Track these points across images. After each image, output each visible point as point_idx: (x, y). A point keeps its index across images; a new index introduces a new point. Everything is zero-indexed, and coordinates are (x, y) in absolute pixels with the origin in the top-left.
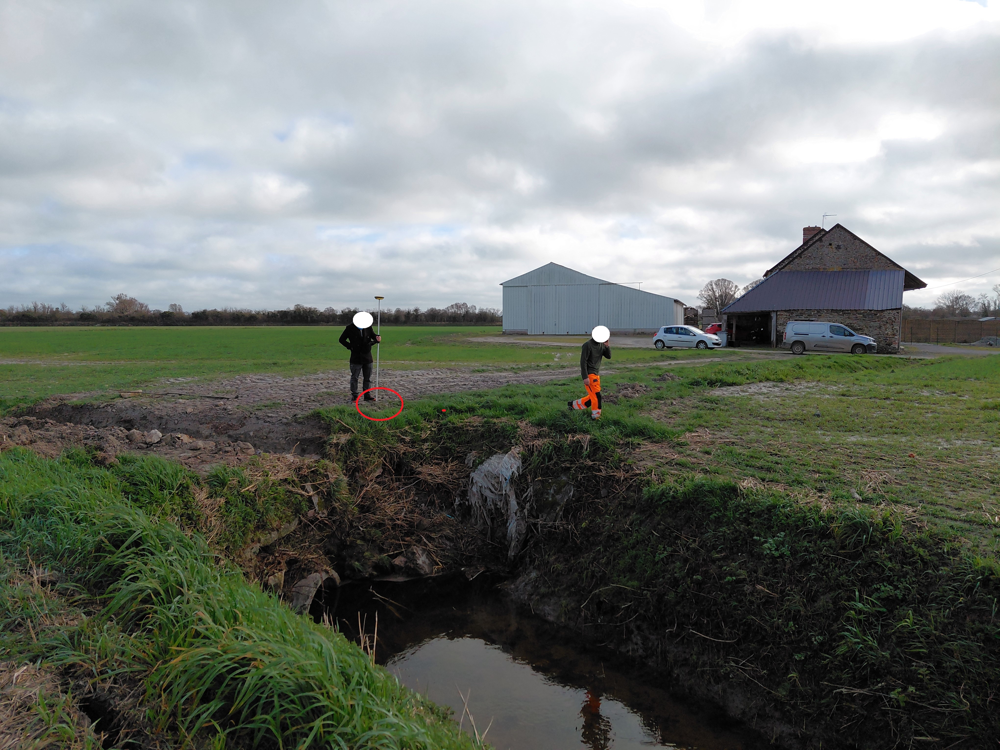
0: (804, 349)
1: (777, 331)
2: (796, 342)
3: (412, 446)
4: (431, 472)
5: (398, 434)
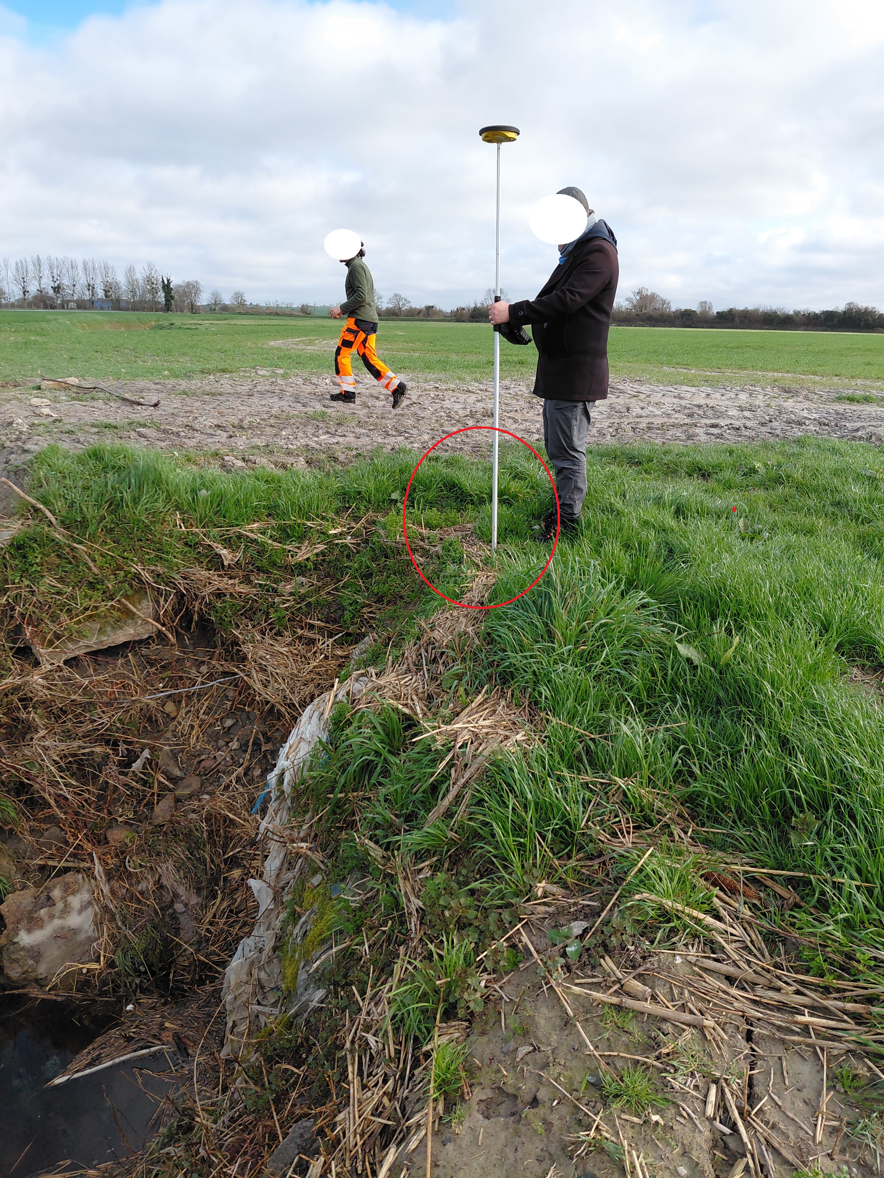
3: (247, 580)
4: (271, 664)
5: (208, 542)
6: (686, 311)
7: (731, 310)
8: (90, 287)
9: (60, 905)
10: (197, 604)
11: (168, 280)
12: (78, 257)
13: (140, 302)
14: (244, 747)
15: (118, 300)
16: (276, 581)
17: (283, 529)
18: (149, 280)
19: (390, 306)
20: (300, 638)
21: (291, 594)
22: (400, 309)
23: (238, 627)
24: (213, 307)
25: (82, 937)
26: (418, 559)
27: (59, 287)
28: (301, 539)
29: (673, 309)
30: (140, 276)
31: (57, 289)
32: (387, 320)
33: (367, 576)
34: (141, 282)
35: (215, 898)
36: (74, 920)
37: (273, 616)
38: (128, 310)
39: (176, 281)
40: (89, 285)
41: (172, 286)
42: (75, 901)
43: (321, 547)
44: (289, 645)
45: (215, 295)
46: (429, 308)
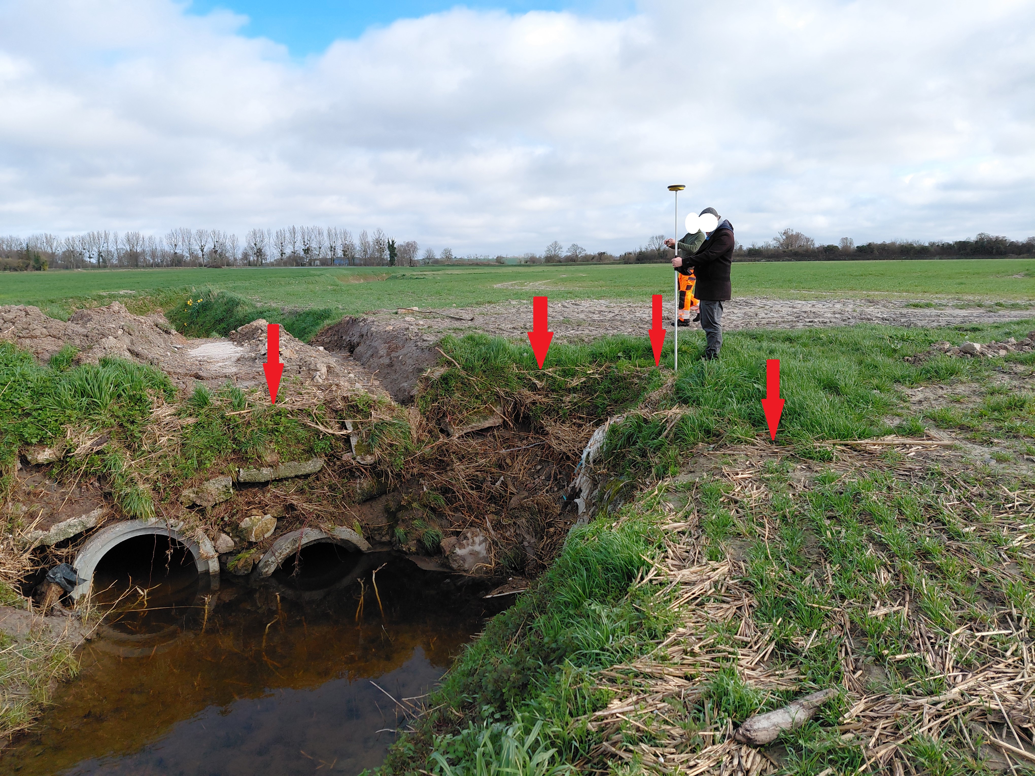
3: (546, 396)
4: (561, 435)
5: (529, 377)
6: (828, 246)
7: (870, 245)
8: (332, 249)
9: (471, 540)
10: (523, 408)
11: (393, 242)
12: (323, 226)
13: (370, 259)
14: (548, 478)
15: (353, 258)
16: (562, 396)
17: (564, 371)
18: (378, 242)
19: (569, 254)
20: (574, 424)
21: (569, 402)
22: (577, 256)
23: (543, 419)
24: (427, 261)
25: (481, 556)
26: (636, 380)
27: (308, 249)
28: (573, 375)
29: (817, 244)
30: (370, 239)
31: (307, 251)
32: (567, 265)
33: (609, 392)
34: (371, 243)
35: (543, 538)
36: (477, 548)
37: (561, 413)
38: (361, 265)
39: (399, 242)
40: (331, 247)
41: (395, 246)
42: (477, 540)
43: (584, 379)
44: (569, 427)
45: (429, 251)
46: (601, 255)
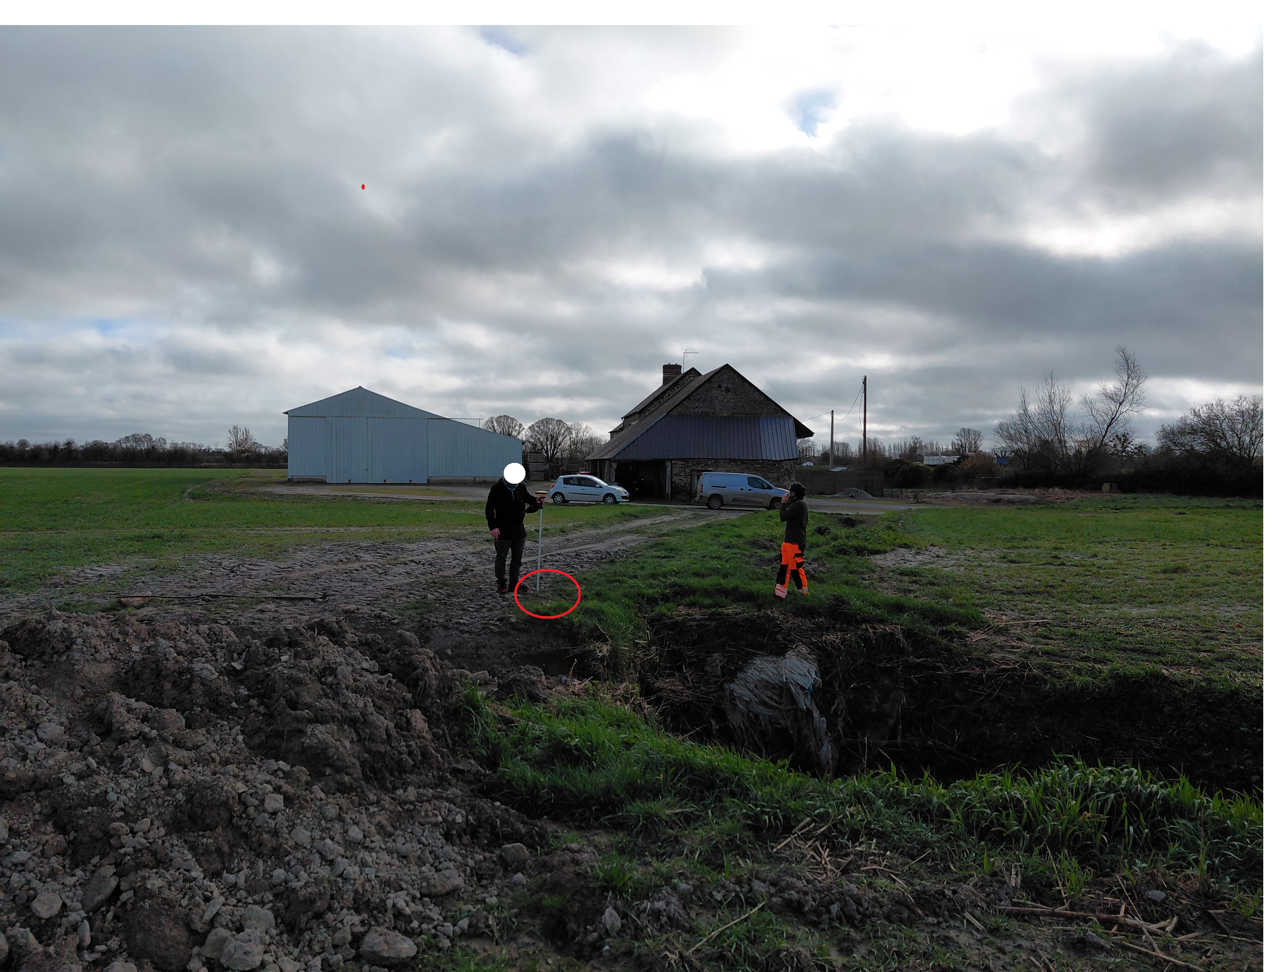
0: (722, 504)
1: (672, 482)
2: (714, 496)
